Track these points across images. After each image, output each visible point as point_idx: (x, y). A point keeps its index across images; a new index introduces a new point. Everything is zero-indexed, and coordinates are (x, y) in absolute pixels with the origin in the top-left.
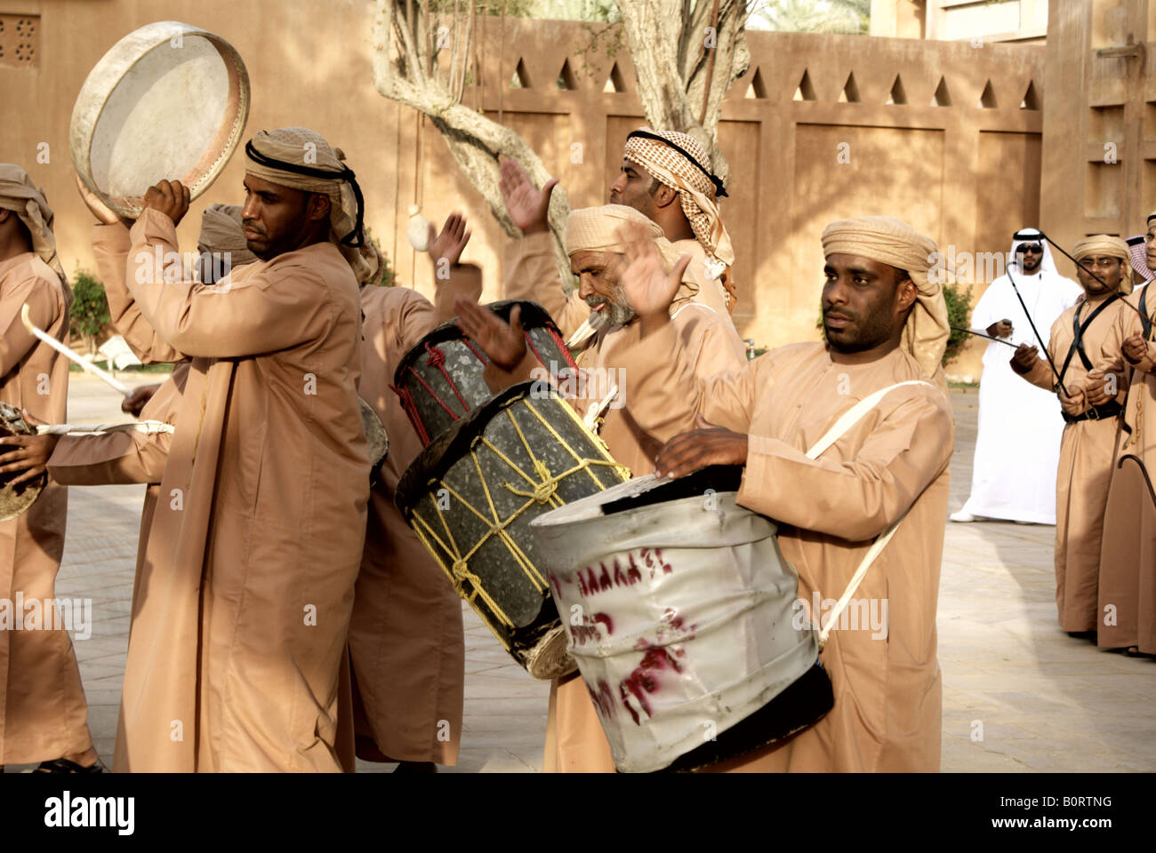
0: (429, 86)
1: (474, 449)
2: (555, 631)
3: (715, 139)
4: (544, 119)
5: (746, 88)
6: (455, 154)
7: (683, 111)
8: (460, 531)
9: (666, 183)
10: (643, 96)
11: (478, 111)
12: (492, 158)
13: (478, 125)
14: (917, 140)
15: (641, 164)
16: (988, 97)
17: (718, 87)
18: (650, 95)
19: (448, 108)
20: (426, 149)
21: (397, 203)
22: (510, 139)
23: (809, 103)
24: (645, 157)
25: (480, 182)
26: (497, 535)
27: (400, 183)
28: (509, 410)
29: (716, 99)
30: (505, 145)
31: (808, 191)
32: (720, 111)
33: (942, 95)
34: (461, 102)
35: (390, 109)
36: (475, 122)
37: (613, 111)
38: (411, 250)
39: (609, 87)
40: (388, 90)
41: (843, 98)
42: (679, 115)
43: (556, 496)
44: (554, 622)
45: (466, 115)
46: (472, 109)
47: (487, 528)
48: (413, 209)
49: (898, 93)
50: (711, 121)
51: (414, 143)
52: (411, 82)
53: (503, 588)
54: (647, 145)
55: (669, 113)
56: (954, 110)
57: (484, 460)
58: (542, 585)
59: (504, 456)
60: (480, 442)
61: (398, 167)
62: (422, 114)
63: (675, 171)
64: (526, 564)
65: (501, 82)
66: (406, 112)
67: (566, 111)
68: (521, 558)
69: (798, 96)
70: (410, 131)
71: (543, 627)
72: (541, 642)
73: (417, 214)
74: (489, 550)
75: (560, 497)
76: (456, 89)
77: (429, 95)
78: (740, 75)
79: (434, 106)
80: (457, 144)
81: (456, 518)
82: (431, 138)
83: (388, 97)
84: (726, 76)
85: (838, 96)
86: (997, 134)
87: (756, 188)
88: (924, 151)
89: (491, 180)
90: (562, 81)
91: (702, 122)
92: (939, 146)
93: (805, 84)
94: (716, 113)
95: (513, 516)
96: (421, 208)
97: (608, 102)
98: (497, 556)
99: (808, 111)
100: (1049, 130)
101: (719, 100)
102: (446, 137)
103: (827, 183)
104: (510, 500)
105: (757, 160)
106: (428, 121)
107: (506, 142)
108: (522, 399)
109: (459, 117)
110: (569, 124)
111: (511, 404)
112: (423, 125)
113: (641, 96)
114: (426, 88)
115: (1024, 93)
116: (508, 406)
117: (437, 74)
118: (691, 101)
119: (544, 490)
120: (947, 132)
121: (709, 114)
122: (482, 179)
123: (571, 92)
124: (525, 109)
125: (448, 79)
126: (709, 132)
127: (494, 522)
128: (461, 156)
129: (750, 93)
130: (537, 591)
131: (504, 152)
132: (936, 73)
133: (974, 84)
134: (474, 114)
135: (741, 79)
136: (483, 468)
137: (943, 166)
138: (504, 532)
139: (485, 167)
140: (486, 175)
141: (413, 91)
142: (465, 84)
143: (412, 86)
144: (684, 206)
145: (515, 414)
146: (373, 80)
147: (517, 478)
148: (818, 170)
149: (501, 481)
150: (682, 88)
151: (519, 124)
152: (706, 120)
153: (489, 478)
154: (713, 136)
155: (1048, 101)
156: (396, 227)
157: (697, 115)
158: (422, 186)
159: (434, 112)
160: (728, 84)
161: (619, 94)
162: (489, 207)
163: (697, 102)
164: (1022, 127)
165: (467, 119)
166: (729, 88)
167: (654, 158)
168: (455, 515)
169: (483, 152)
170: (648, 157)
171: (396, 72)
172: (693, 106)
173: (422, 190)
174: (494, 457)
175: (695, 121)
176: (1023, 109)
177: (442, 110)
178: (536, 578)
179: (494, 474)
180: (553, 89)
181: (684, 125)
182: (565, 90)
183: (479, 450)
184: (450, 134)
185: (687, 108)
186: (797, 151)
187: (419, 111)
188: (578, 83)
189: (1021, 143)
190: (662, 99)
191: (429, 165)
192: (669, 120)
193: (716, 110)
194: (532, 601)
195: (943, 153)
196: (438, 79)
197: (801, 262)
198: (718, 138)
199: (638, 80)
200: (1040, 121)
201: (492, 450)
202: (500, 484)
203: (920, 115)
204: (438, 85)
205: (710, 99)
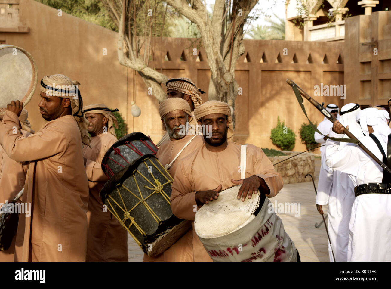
0: (137, 61)
1: (134, 174)
2: (162, 236)
3: (234, 77)
4: (176, 71)
5: (244, 59)
6: (146, 84)
7: (223, 67)
8: (128, 202)
9: (186, 93)
10: (209, 63)
11: (154, 69)
12: (158, 85)
13: (154, 74)
14: (302, 75)
15: (176, 90)
16: (326, 60)
17: (235, 59)
18: (211, 62)
19: (143, 68)
20: (136, 82)
21: (127, 100)
22: (165, 78)
23: (265, 63)
24: (177, 87)
25: (155, 93)
26: (142, 203)
27: (128, 94)
28: (145, 162)
29: (234, 63)
30: (163, 80)
31: (266, 93)
32: (235, 67)
33: (310, 59)
34: (148, 66)
35: (124, 69)
36: (153, 73)
37: (199, 68)
38: (132, 116)
39: (198, 60)
40: (123, 62)
41: (277, 61)
42: (221, 69)
43: (163, 191)
44: (162, 233)
45: (150, 70)
46: (152, 68)
47: (138, 200)
48: (133, 103)
49: (295, 59)
50: (232, 71)
51: (133, 80)
52: (131, 60)
53: (143, 221)
54: (177, 83)
55: (218, 68)
56: (314, 64)
57: (137, 178)
58: (158, 220)
59: (144, 177)
60: (136, 172)
61: (127, 89)
62: (135, 70)
63: (189, 89)
64: (152, 213)
65: (161, 59)
66: (130, 70)
67: (184, 68)
68: (151, 211)
69: (262, 61)
70: (131, 76)
71: (158, 235)
72: (157, 240)
73: (134, 104)
74: (138, 208)
75: (164, 191)
76: (146, 62)
77: (137, 64)
78: (242, 55)
79: (139, 68)
80: (147, 80)
81: (127, 197)
82: (138, 79)
83: (123, 65)
84: (237, 55)
85: (275, 61)
86: (329, 72)
87: (248, 92)
88: (305, 79)
89: (159, 92)
90: (182, 58)
91: (229, 71)
92: (310, 77)
93: (264, 57)
94: (234, 68)
95: (148, 197)
96: (135, 102)
97: (198, 65)
98: (141, 210)
99: (265, 66)
100: (346, 70)
101: (235, 63)
102: (143, 78)
103: (272, 90)
104: (147, 191)
105: (248, 83)
106: (137, 73)
107: (163, 79)
108: (149, 159)
109: (147, 71)
110: (184, 73)
111: (146, 160)
112: (135, 74)
113: (208, 63)
114: (136, 62)
115: (337, 58)
116: (145, 161)
117: (140, 57)
118: (225, 64)
119: (159, 188)
120: (312, 72)
121: (231, 68)
122: (155, 92)
123: (185, 62)
124: (170, 68)
125: (143, 59)
126: (232, 74)
127: (141, 199)
128: (148, 84)
129: (245, 60)
130: (156, 222)
131: (163, 83)
132: (308, 52)
133: (321, 55)
134: (152, 70)
135: (242, 56)
136: (137, 181)
137: (311, 83)
138: (145, 202)
139: (156, 88)
140: (157, 91)
141: (132, 63)
142: (149, 61)
143: (131, 61)
144: (193, 100)
145: (147, 163)
146: (118, 60)
147: (149, 185)
148: (269, 86)
149: (143, 185)
150: (222, 59)
151: (168, 73)
152: (231, 70)
153: (139, 184)
154: (233, 76)
155: (346, 61)
156: (127, 109)
157: (227, 69)
158: (135, 95)
159: (139, 70)
160: (237, 58)
161: (201, 62)
162: (158, 101)
163: (227, 64)
164: (337, 70)
165: (150, 72)
166: (238, 59)
167: (181, 87)
168: (126, 196)
169: (155, 83)
170: (178, 87)
171: (126, 57)
172: (226, 66)
173: (136, 96)
174: (141, 177)
175: (227, 71)
176: (337, 63)
177: (142, 69)
178: (156, 218)
179: (141, 183)
180: (179, 61)
181: (223, 72)
182: (183, 61)
183: (136, 174)
184: (144, 77)
185: (224, 66)
186: (262, 80)
187: (134, 70)
188: (187, 59)
189: (337, 75)
190: (215, 64)
191: (138, 87)
192: (218, 71)
193: (234, 67)
194: (154, 226)
195: (311, 79)
196: (140, 58)
197: (264, 117)
198: (235, 76)
199: (207, 57)
200: (343, 67)
201: (140, 175)
202: (143, 186)
203: (303, 66)
204: (140, 60)
205: (232, 63)
